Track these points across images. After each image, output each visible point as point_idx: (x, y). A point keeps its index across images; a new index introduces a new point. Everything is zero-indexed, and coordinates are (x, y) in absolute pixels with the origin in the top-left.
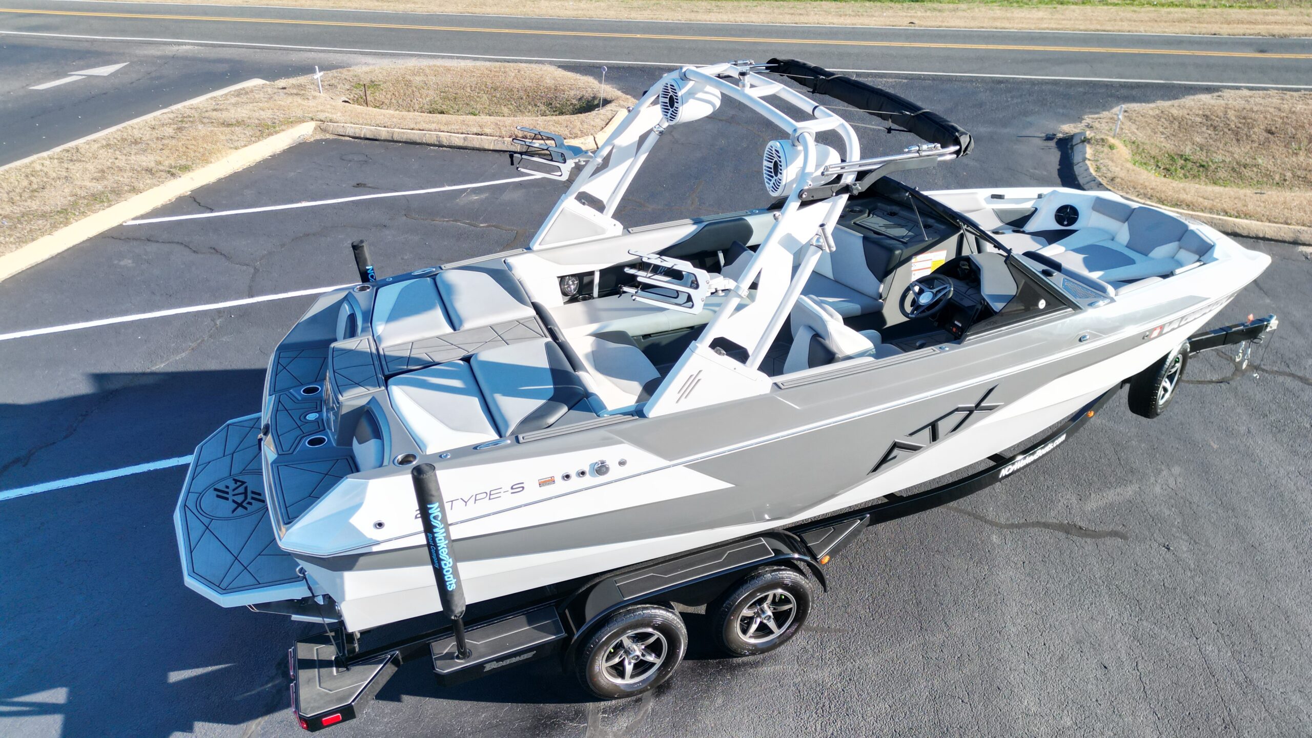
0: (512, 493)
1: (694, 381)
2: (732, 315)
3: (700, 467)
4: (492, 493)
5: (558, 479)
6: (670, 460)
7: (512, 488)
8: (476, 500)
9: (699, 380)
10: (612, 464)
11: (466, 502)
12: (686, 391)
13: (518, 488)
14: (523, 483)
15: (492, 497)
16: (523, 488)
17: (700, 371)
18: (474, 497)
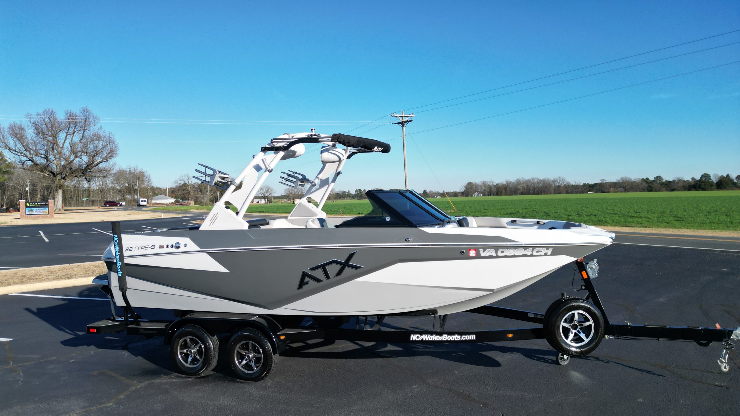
0: (152, 249)
1: (215, 217)
2: (233, 192)
3: (212, 254)
4: (146, 247)
5: (165, 247)
6: (201, 249)
7: (152, 247)
8: (141, 248)
9: (217, 217)
10: (182, 245)
11: (139, 248)
12: (213, 221)
13: (153, 247)
14: (155, 245)
15: (146, 248)
16: (154, 247)
17: (218, 213)
18: (141, 247)
